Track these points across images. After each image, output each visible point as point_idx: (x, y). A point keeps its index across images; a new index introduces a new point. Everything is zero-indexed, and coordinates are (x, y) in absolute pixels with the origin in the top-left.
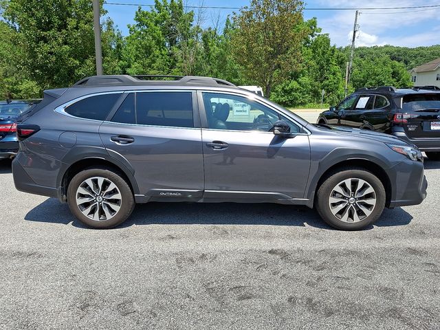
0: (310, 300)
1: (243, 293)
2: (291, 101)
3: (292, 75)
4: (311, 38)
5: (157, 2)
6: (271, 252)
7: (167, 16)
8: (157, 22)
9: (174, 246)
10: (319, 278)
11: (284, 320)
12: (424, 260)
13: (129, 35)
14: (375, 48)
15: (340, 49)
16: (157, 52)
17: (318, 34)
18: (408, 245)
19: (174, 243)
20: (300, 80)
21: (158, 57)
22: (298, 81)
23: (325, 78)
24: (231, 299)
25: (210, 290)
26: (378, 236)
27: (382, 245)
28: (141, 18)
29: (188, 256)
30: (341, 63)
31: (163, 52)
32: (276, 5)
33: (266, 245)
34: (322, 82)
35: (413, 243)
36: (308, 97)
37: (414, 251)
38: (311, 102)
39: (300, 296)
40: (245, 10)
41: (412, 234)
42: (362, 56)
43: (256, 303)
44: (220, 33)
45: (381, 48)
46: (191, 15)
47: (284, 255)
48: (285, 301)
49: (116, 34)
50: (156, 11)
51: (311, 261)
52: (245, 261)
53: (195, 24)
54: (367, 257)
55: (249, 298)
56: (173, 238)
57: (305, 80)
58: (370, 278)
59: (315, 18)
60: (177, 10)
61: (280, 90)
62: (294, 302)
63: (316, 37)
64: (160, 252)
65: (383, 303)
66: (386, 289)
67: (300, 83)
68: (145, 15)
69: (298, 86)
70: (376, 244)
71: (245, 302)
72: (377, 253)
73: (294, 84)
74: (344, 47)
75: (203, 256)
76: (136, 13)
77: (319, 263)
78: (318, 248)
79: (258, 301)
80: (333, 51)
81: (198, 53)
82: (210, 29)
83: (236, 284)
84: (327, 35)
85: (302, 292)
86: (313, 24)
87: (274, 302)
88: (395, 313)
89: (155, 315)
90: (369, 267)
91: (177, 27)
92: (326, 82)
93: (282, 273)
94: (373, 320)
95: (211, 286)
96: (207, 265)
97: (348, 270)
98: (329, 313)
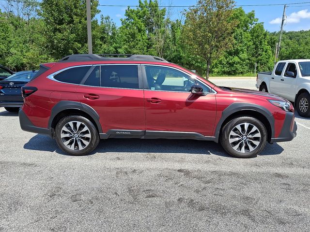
0: (192, 200)
1: (151, 193)
2: (234, 71)
3: (234, 53)
4: (250, 26)
5: (140, 3)
6: (179, 171)
7: (147, 12)
8: (140, 17)
9: (119, 164)
10: (204, 188)
11: (170, 211)
12: (284, 181)
13: (121, 26)
14: (301, 32)
15: (274, 34)
16: (139, 37)
17: (255, 22)
18: (277, 171)
19: (119, 162)
20: (240, 56)
21: (140, 41)
22: (239, 57)
23: (259, 54)
24: (142, 197)
25: (130, 191)
26: (258, 164)
27: (258, 170)
28: (129, 14)
29: (125, 170)
30: (272, 43)
31: (144, 37)
32: (215, 4)
33: (178, 166)
34: (257, 57)
35: (280, 170)
36: (247, 68)
37: (279, 175)
38: (249, 72)
39: (186, 198)
40: (192, 8)
41: (283, 164)
42: (291, 39)
43: (157, 200)
44: (183, 24)
45: (306, 32)
46: (164, 11)
47: (187, 173)
48: (176, 200)
49: (111, 25)
50: (140, 9)
51: (204, 177)
52: (160, 176)
53: (166, 17)
54: (244, 177)
55: (153, 197)
56: (119, 159)
57: (244, 55)
58: (239, 190)
59: (253, 11)
60: (154, 8)
61: (225, 63)
62: (182, 201)
63: (254, 25)
64: (108, 167)
65: (241, 206)
66: (247, 197)
67: (240, 58)
68: (132, 12)
69: (239, 60)
70: (254, 169)
71: (150, 199)
72: (252, 175)
73: (236, 59)
74: (277, 32)
75: (134, 171)
76: (126, 11)
77: (208, 179)
78: (212, 169)
79: (159, 199)
80: (265, 35)
81: (167, 37)
82: (177, 21)
83: (148, 188)
84: (263, 23)
85: (188, 195)
86: (251, 16)
87: (168, 200)
88: (246, 213)
89: (92, 203)
90: (242, 183)
91: (153, 20)
92: (260, 57)
93: (181, 183)
94: (229, 215)
95: (132, 189)
96: (135, 177)
97: (227, 184)
98: (202, 209)
